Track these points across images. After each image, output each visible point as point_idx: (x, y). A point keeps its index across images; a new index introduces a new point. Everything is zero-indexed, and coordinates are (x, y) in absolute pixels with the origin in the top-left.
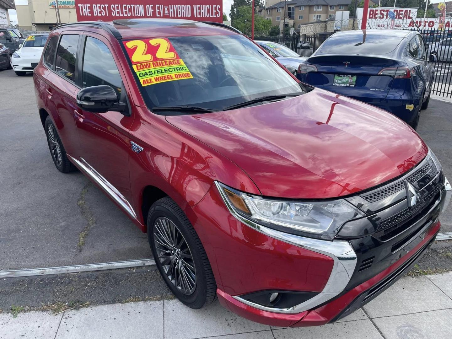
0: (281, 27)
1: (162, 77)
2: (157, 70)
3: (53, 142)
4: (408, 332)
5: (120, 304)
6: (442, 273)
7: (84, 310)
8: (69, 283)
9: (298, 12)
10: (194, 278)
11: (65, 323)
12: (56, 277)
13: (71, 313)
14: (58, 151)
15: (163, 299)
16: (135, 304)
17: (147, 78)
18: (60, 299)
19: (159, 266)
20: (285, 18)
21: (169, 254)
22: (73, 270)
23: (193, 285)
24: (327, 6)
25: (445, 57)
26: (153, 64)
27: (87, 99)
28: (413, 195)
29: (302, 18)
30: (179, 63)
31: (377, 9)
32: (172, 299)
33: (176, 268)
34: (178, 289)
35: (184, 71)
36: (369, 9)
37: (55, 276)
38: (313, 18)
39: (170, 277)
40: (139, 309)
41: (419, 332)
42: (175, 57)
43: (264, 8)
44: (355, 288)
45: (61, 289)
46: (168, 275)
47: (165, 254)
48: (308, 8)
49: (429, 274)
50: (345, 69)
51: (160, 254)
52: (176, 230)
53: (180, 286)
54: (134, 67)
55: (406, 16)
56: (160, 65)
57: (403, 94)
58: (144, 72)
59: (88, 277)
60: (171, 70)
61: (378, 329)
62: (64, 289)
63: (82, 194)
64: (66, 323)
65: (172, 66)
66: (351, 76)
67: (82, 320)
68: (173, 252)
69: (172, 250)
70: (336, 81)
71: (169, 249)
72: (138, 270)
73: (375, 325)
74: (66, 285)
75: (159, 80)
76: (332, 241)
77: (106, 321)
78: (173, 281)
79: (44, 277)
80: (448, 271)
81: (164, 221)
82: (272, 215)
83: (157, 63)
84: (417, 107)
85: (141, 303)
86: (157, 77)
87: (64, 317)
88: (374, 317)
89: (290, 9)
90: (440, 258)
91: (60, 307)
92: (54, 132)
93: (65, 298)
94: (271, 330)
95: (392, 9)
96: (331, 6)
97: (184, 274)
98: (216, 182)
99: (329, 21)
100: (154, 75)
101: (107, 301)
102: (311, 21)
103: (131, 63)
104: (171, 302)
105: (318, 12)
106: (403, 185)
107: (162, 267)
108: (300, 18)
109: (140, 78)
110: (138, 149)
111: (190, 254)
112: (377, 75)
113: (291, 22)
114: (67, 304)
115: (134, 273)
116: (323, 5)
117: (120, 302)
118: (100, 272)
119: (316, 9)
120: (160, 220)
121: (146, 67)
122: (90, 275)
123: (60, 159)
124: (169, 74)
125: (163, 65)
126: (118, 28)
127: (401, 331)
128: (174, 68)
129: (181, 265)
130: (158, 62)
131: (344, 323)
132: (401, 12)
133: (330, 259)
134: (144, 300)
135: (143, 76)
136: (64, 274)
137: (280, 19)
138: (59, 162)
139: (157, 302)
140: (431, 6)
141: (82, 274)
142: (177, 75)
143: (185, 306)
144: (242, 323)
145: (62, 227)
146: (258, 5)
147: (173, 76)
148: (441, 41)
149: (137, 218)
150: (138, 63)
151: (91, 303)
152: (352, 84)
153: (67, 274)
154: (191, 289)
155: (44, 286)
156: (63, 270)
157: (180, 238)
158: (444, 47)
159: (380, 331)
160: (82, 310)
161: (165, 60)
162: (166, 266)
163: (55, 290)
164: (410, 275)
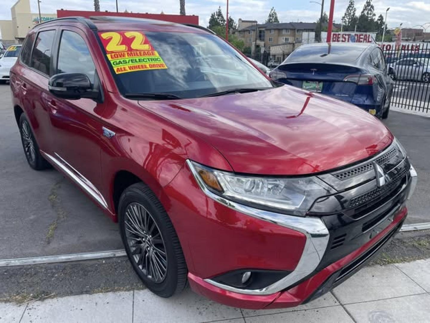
0: (253, 48)
1: (136, 66)
2: (131, 60)
3: (27, 139)
4: (379, 318)
5: (88, 295)
6: (409, 262)
7: (49, 301)
8: (35, 274)
9: (268, 35)
10: (166, 265)
11: (28, 314)
12: (21, 269)
13: (36, 304)
14: (32, 148)
15: (133, 289)
16: (103, 295)
17: (121, 66)
18: (25, 290)
19: (130, 256)
20: (256, 39)
21: (140, 242)
22: (40, 261)
23: (164, 272)
24: (295, 29)
25: (402, 75)
26: (128, 54)
27: (59, 85)
28: (382, 176)
29: (272, 40)
30: (153, 54)
31: (339, 33)
32: (143, 289)
33: (147, 255)
34: (149, 279)
35: (158, 61)
36: (332, 33)
37: (21, 267)
38: (282, 40)
39: (140, 267)
40: (107, 300)
41: (390, 317)
42: (150, 49)
43: (237, 30)
44: (327, 268)
45: (26, 280)
46: (139, 264)
47: (136, 243)
48: (277, 32)
49: (397, 262)
50: (313, 76)
51: (132, 243)
52: (148, 215)
53: (150, 275)
54: (109, 56)
55: (366, 40)
56: (135, 55)
57: (366, 99)
58: (118, 61)
59: (55, 268)
60: (145, 60)
61: (349, 314)
62: (29, 280)
63: (54, 189)
64: (30, 314)
65: (146, 57)
66: (317, 82)
67: (47, 311)
68: (144, 239)
69: (143, 238)
70: (304, 87)
71: (140, 237)
72: (108, 261)
73: (347, 311)
74: (31, 277)
75: (133, 69)
76: (305, 217)
77: (72, 312)
78: (144, 271)
79: (9, 268)
80: (414, 260)
81: (135, 208)
82: (244, 192)
83: (131, 53)
84: (379, 113)
85: (110, 294)
86: (132, 65)
87: (27, 308)
88: (345, 303)
89: (260, 32)
90: (406, 247)
91: (24, 298)
92: (28, 129)
93: (31, 289)
94: (244, 318)
95: (353, 34)
96: (298, 30)
97: (155, 261)
98: (188, 161)
99: (296, 43)
100: (128, 64)
101: (73, 291)
102: (280, 43)
103: (105, 52)
104: (142, 292)
105: (287, 35)
106: (372, 166)
107: (133, 257)
108: (270, 40)
109: (113, 66)
110: (110, 134)
111: (161, 238)
112: (342, 81)
113: (262, 43)
114: (31, 295)
115: (104, 264)
116: (291, 29)
117: (87, 293)
118: (68, 263)
119: (284, 32)
120: (131, 207)
121: (121, 57)
122: (57, 267)
123: (33, 156)
124: (143, 63)
125: (137, 55)
126: (95, 22)
127: (373, 316)
128: (149, 59)
129: (152, 252)
130: (133, 52)
131: (316, 310)
132: (361, 37)
133: (302, 235)
134: (114, 290)
135: (117, 64)
136: (30, 265)
137: (252, 40)
138: (32, 160)
139: (127, 292)
140: (388, 32)
141: (49, 265)
142: (151, 65)
143: (156, 296)
144: (214, 312)
145: (31, 220)
146: (232, 27)
147: (148, 65)
148: (398, 61)
149: (108, 208)
150: (112, 52)
151: (57, 295)
152: (319, 90)
153: (33, 265)
154: (162, 276)
155: (8, 277)
156: (30, 261)
157: (151, 223)
158: (400, 66)
159: (351, 317)
160: (46, 301)
161: (140, 51)
162: (137, 256)
163: (20, 281)
164: (379, 264)
